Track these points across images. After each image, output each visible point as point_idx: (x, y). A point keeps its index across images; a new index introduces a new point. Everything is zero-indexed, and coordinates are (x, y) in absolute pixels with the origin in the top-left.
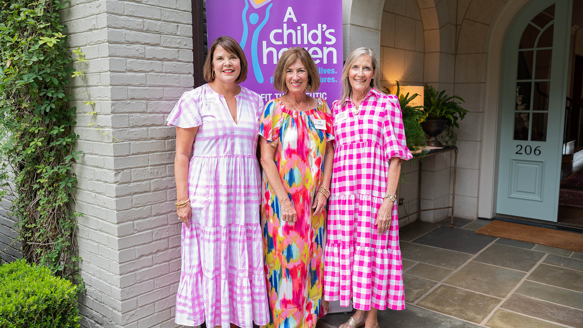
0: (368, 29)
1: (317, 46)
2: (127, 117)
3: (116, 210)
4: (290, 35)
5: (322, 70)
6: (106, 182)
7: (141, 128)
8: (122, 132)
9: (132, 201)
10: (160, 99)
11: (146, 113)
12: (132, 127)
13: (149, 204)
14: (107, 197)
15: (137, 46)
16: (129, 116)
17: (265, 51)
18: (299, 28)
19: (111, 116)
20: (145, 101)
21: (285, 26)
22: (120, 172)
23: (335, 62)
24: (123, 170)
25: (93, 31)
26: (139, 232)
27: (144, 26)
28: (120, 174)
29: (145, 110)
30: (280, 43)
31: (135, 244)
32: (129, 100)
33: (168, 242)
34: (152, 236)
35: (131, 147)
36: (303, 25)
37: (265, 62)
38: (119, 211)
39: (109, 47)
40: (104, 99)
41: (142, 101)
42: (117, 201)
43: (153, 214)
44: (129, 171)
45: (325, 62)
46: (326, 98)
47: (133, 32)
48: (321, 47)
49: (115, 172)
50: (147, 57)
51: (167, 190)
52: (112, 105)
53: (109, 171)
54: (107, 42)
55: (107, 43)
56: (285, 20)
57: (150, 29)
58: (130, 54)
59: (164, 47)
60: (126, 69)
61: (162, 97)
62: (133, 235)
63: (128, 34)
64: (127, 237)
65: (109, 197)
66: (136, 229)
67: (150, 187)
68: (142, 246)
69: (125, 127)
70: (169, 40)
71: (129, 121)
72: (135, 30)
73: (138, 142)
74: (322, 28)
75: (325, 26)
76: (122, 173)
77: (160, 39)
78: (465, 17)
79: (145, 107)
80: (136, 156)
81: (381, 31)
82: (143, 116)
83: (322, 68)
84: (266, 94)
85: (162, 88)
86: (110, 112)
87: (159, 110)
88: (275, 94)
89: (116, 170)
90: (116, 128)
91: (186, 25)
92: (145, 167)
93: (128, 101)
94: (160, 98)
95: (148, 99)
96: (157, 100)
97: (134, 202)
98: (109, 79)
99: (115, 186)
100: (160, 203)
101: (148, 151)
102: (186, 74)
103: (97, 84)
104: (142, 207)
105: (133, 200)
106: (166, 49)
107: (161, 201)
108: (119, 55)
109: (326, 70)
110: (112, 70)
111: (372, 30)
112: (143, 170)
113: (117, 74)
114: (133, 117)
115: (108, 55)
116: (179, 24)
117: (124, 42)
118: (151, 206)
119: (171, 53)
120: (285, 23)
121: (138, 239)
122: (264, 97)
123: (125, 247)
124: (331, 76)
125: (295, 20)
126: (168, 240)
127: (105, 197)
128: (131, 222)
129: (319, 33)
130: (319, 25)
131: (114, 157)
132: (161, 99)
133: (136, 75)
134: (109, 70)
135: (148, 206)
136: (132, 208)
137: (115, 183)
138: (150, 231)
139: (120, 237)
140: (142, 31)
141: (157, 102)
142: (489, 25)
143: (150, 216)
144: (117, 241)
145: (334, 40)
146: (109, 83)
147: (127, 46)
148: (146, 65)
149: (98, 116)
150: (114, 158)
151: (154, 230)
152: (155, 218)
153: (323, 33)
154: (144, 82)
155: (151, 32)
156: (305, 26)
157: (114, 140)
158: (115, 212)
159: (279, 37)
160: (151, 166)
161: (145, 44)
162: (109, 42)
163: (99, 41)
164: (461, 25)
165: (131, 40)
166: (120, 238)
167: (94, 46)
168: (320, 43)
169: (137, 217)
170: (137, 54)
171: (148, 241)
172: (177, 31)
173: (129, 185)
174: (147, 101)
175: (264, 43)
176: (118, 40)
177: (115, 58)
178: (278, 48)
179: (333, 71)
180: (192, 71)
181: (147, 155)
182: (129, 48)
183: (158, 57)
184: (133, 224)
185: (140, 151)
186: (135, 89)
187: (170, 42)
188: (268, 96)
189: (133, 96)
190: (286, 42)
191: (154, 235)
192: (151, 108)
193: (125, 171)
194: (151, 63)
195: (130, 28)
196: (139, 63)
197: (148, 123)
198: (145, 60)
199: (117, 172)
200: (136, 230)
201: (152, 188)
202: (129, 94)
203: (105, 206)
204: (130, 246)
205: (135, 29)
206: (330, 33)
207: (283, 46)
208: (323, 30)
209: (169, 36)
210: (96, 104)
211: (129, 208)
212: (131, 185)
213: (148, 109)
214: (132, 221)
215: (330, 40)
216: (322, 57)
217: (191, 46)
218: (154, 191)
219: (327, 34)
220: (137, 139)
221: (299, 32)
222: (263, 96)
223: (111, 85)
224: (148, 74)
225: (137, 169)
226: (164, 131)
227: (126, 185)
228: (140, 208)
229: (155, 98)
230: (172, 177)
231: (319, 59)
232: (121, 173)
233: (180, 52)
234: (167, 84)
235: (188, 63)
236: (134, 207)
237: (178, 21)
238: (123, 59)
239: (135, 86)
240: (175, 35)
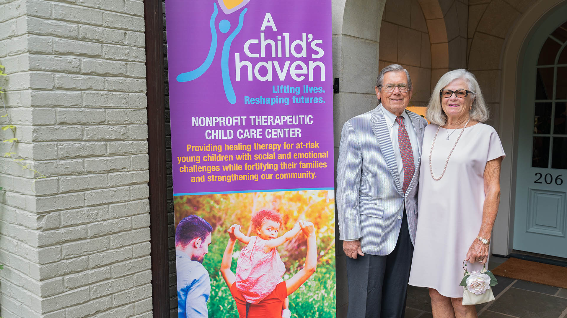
0: (363, 40)
1: (302, 59)
2: (55, 146)
3: (39, 263)
4: (268, 47)
5: (307, 88)
6: (28, 228)
7: (74, 160)
8: (48, 164)
9: (61, 251)
10: (101, 123)
11: (82, 141)
12: (62, 159)
13: (85, 254)
14: (29, 246)
15: (69, 58)
16: (57, 144)
17: (239, 65)
18: (279, 38)
19: (32, 145)
20: (80, 127)
21: (262, 35)
22: (44, 216)
23: (323, 78)
24: (49, 212)
25: (13, 38)
26: (71, 289)
27: (79, 33)
28: (45, 219)
29: (80, 137)
30: (257, 56)
31: (65, 305)
32: (58, 124)
33: (112, 300)
34: (90, 294)
35: (61, 183)
36: (284, 34)
37: (238, 78)
38: (43, 264)
39: (30, 59)
40: (25, 123)
41: (76, 126)
42: (40, 253)
43: (91, 266)
44: (57, 213)
45: (311, 79)
46: (312, 122)
47: (64, 40)
48: (306, 61)
49: (38, 216)
50: (83, 71)
51: (110, 236)
52: (33, 132)
53: (31, 214)
54: (28, 52)
55: (28, 54)
56: (263, 28)
57: (87, 37)
58: (59, 68)
59: (107, 59)
60: (54, 87)
61: (103, 120)
62: (63, 294)
63: (56, 42)
64: (54, 297)
65: (32, 246)
66: (66, 285)
67: (87, 233)
68: (75, 307)
69: (52, 158)
70: (113, 50)
71: (57, 151)
72: (66, 38)
73: (69, 178)
74: (308, 38)
75: (310, 36)
76: (47, 217)
77: (102, 49)
78: (477, 30)
79: (79, 133)
80: (67, 195)
81: (381, 43)
82: (78, 145)
83: (307, 86)
84: (239, 117)
85: (103, 110)
86: (32, 140)
87: (99, 137)
88: (250, 117)
89: (38, 213)
90: (39, 160)
91: (137, 33)
92: (79, 208)
93: (57, 127)
94: (101, 122)
95: (84, 124)
96: (98, 125)
97: (64, 253)
98: (30, 98)
99: (38, 233)
100: (100, 252)
101: (84, 188)
102: (136, 92)
103: (17, 105)
104: (75, 259)
105: (63, 250)
106: (110, 61)
107: (102, 250)
108: (43, 68)
109: (312, 88)
110: (34, 87)
111: (368, 41)
112: (77, 212)
113: (41, 92)
114: (64, 146)
115: (29, 68)
116: (128, 32)
117: (51, 52)
118: (88, 256)
119: (115, 67)
120: (262, 32)
121: (70, 299)
122: (237, 121)
123: (50, 310)
124: (318, 95)
125: (275, 29)
126: (112, 297)
127: (27, 246)
128: (61, 278)
129: (304, 44)
130: (304, 35)
131: (37, 196)
132: (102, 124)
133: (68, 93)
134: (30, 88)
135: (83, 257)
136: (61, 260)
137: (38, 229)
138: (86, 287)
139: (44, 297)
140: (77, 39)
141: (96, 126)
142: (504, 39)
143: (86, 269)
144: (40, 303)
145: (321, 53)
146: (29, 103)
147: (55, 57)
148: (81, 81)
149: (20, 145)
150: (37, 198)
151: (92, 286)
152: (94, 271)
153: (309, 44)
154: (78, 102)
155: (89, 40)
156: (287, 35)
157: (35, 177)
158: (39, 266)
159: (255, 48)
160: (88, 206)
161: (81, 55)
162: (31, 52)
163: (19, 51)
164: (473, 38)
165: (60, 50)
166: (45, 299)
167: (14, 57)
168: (305, 56)
169: (67, 271)
170: (70, 68)
171: (84, 301)
172: (125, 39)
173: (57, 232)
174: (83, 126)
175: (237, 56)
176: (43, 50)
177: (38, 72)
178: (254, 62)
179: (320, 90)
180: (145, 89)
181: (83, 193)
182: (57, 60)
183: (97, 72)
184: (63, 281)
185: (72, 189)
186: (67, 111)
187: (114, 53)
188: (241, 119)
189: (63, 120)
190: (263, 55)
191: (92, 292)
192: (88, 134)
193: (51, 214)
194: (89, 78)
195: (59, 34)
196: (72, 78)
197: (84, 153)
198: (80, 76)
199: (41, 215)
200: (67, 287)
201: (90, 234)
202: (58, 117)
203: (27, 257)
204: (58, 308)
205: (66, 36)
206: (317, 45)
207: (260, 59)
208: (309, 41)
209: (114, 45)
210: (17, 130)
211: (57, 260)
212: (60, 231)
213: (85, 134)
214: (61, 276)
215: (317, 53)
216: (307, 73)
217: (143, 58)
218: (92, 237)
219: (313, 45)
220: (69, 173)
221: (279, 43)
222: (236, 119)
223: (32, 106)
224: (84, 93)
225: (69, 211)
226: (106, 162)
227: (53, 231)
228: (73, 260)
229: (94, 123)
230: (117, 220)
231: (304, 75)
232: (46, 217)
233: (128, 66)
234: (111, 104)
235: (139, 80)
236: (64, 259)
237: (126, 28)
238: (50, 73)
239: (66, 107)
240: (122, 44)
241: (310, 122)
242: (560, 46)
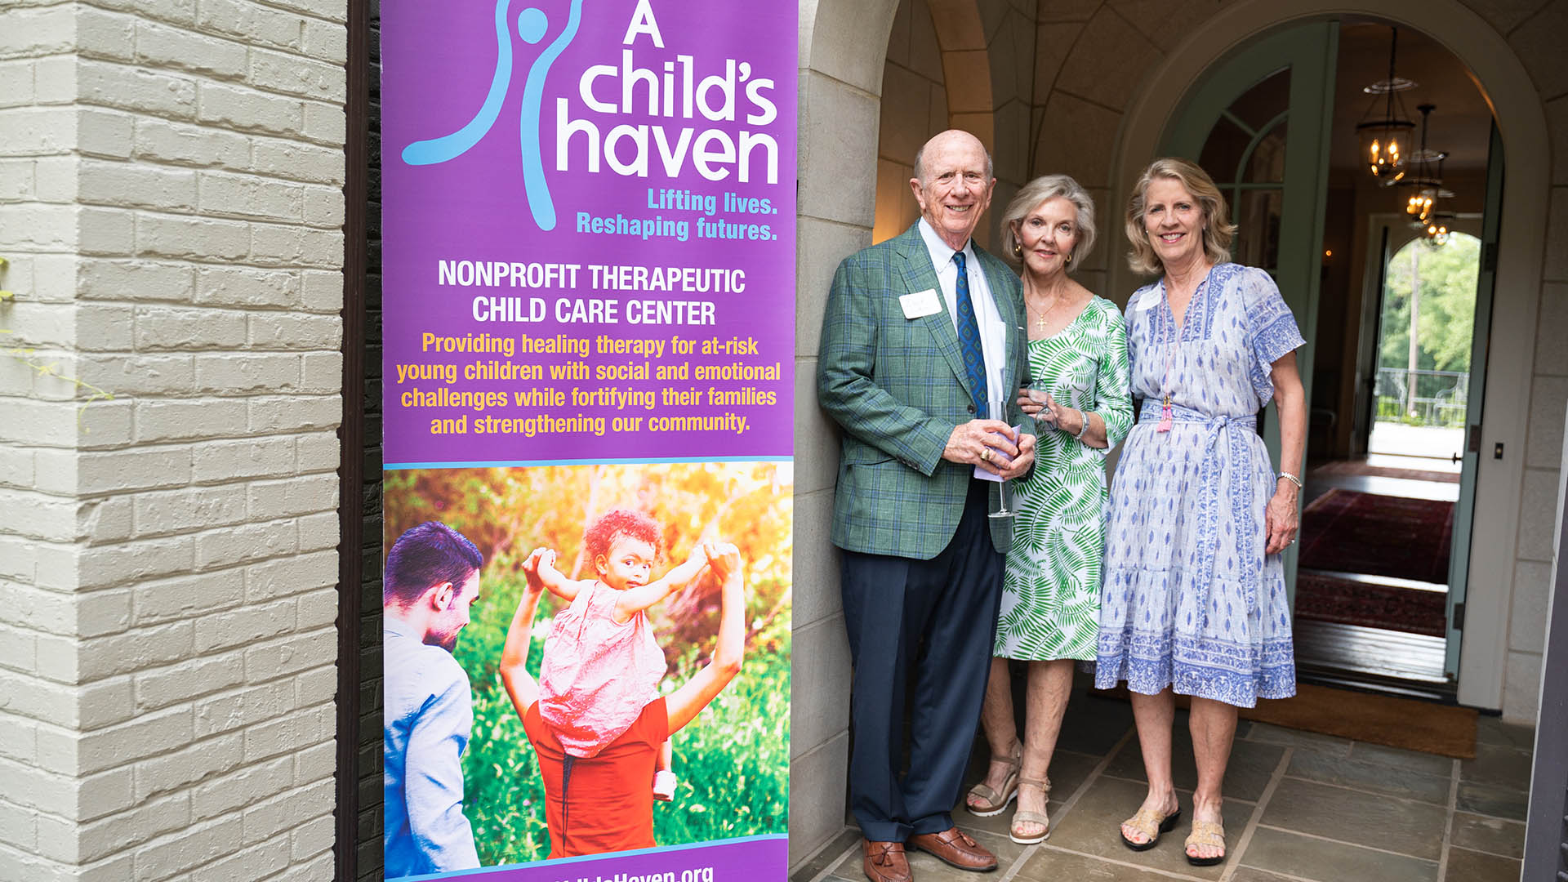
0: (851, 90)
1: (722, 125)
2: (130, 314)
3: (77, 635)
4: (641, 87)
5: (733, 200)
6: (41, 539)
7: (172, 356)
8: (110, 364)
9: (131, 604)
10: (238, 260)
11: (191, 304)
12: (144, 351)
13: (186, 613)
14: (38, 591)
15: (172, 77)
16: (133, 310)
17: (565, 130)
18: (669, 66)
19: (74, 308)
20: (188, 265)
21: (628, 55)
22: (94, 505)
23: (772, 178)
24: (106, 496)
25: (13, 11)
26: (150, 710)
27: (196, 11)
28: (96, 513)
29: (189, 295)
30: (611, 108)
31: (134, 755)
32: (139, 256)
33: (243, 743)
34: (193, 725)
35: (138, 418)
36: (680, 58)
37: (562, 164)
38: (88, 638)
39: (81, 71)
40: (46, 248)
41: (180, 263)
42: (80, 606)
43: (201, 649)
44: (126, 499)
45: (744, 177)
46: (743, 286)
47: (161, 28)
48: (733, 129)
49: (80, 504)
50: (203, 116)
51: (246, 568)
52: (79, 272)
53: (54, 499)
54: (73, 51)
55: (74, 57)
56: (629, 39)
57: (217, 23)
58: (148, 103)
59: (258, 88)
60: (133, 152)
61: (243, 252)
62: (129, 724)
63: (144, 30)
64: (109, 729)
65: (50, 590)
66: (140, 699)
67: (193, 557)
68: (157, 760)
69: (122, 348)
70: (273, 66)
71: (133, 329)
72: (166, 21)
73: (159, 403)
74: (738, 74)
75: (746, 68)
76: (103, 509)
77: (248, 60)
78: (1057, 86)
79: (187, 283)
80: (151, 449)
81: (882, 99)
82: (182, 316)
83: (733, 195)
84: (562, 266)
85: (244, 224)
86: (74, 293)
87: (230, 297)
88: (590, 267)
89: (82, 497)
90: (91, 351)
91: (329, 24)
92: (177, 487)
93: (136, 262)
94: (239, 257)
95: (199, 259)
96: (229, 264)
97: (137, 609)
98: (76, 179)
99: (78, 550)
100: (221, 610)
101: (192, 434)
102: (321, 182)
103: (18, 196)
104: (164, 627)
105: (137, 601)
106: (264, 95)
107: (227, 605)
108: (110, 99)
109: (745, 200)
110: (86, 149)
111: (860, 93)
112: (174, 499)
113: (103, 164)
114: (149, 315)
115: (76, 97)
116: (307, 19)
117: (131, 56)
118: (194, 622)
119: (276, 111)
120: (628, 47)
121: (148, 737)
122: (555, 275)
123: (97, 766)
124: (758, 219)
125: (659, 43)
126: (243, 736)
127: (29, 590)
128: (126, 678)
129: (729, 87)
130: (731, 64)
131: (80, 449)
132: (240, 261)
133: (166, 172)
134: (76, 150)
135: (182, 623)
136: (131, 628)
137: (78, 540)
138: (186, 707)
139: (85, 731)
140: (190, 27)
141: (227, 268)
142: (1121, 113)
143: (187, 657)
144: (76, 745)
145: (771, 113)
146: (74, 193)
147: (140, 71)
148: (197, 142)
149: (18, 307)
150: (79, 455)
151: (200, 702)
152: (205, 661)
153: (740, 88)
154: (188, 201)
155: (220, 34)
156: (687, 61)
157: (80, 397)
158: (75, 643)
159: (607, 89)
160: (200, 484)
161: (200, 71)
162: (82, 54)
163: (37, 46)
164: (1045, 107)
165: (153, 55)
166: (86, 735)
167: (17, 62)
168: (731, 117)
169: (143, 659)
170: (172, 103)
171: (179, 743)
172: (301, 39)
173: (124, 550)
174: (196, 266)
175: (562, 105)
176: (110, 49)
177: (98, 109)
178: (605, 124)
179: (766, 206)
180: (341, 177)
181: (188, 446)
182: (144, 81)
183: (236, 120)
184: (132, 685)
185: (165, 435)
186: (160, 222)
187: (276, 73)
188: (568, 272)
189: (149, 246)
190: (628, 108)
191: (198, 721)
192: (207, 288)
193: (113, 500)
194: (215, 136)
195: (153, 12)
196: (175, 132)
197: (196, 338)
198: (196, 127)
199: (88, 502)
200: (141, 704)
201: (201, 561)
202: (139, 236)
203: (30, 621)
204: (119, 761)
205: (167, 17)
206: (762, 92)
207: (620, 119)
208: (742, 79)
209: (275, 53)
210: (12, 266)
211: (120, 628)
212: (131, 548)
213: (200, 289)
214: (128, 673)
215: (759, 112)
216: (734, 161)
217: (340, 93)
218: (207, 570)
219: (751, 92)
220: (159, 390)
221: (669, 79)
222: (552, 271)
223: (80, 201)
224: (203, 175)
225: (154, 494)
226: (246, 367)
227: (115, 548)
228: (157, 629)
229: (222, 257)
230: (264, 525)
231: (726, 165)
232: (97, 509)
233: (306, 110)
234: (263, 211)
235: (328, 150)
236: (136, 627)
237: (305, 8)
238: (125, 114)
239: (159, 211)
240: (294, 51)
241: (738, 287)
242: (1249, 138)
